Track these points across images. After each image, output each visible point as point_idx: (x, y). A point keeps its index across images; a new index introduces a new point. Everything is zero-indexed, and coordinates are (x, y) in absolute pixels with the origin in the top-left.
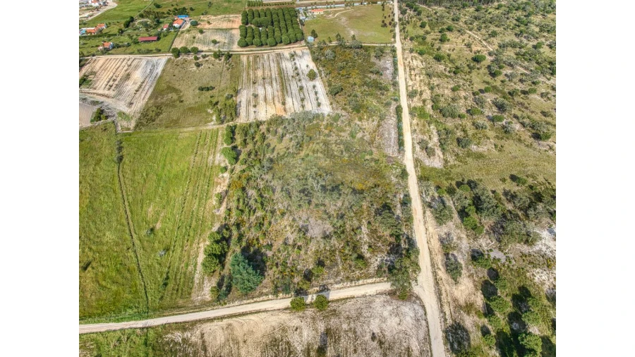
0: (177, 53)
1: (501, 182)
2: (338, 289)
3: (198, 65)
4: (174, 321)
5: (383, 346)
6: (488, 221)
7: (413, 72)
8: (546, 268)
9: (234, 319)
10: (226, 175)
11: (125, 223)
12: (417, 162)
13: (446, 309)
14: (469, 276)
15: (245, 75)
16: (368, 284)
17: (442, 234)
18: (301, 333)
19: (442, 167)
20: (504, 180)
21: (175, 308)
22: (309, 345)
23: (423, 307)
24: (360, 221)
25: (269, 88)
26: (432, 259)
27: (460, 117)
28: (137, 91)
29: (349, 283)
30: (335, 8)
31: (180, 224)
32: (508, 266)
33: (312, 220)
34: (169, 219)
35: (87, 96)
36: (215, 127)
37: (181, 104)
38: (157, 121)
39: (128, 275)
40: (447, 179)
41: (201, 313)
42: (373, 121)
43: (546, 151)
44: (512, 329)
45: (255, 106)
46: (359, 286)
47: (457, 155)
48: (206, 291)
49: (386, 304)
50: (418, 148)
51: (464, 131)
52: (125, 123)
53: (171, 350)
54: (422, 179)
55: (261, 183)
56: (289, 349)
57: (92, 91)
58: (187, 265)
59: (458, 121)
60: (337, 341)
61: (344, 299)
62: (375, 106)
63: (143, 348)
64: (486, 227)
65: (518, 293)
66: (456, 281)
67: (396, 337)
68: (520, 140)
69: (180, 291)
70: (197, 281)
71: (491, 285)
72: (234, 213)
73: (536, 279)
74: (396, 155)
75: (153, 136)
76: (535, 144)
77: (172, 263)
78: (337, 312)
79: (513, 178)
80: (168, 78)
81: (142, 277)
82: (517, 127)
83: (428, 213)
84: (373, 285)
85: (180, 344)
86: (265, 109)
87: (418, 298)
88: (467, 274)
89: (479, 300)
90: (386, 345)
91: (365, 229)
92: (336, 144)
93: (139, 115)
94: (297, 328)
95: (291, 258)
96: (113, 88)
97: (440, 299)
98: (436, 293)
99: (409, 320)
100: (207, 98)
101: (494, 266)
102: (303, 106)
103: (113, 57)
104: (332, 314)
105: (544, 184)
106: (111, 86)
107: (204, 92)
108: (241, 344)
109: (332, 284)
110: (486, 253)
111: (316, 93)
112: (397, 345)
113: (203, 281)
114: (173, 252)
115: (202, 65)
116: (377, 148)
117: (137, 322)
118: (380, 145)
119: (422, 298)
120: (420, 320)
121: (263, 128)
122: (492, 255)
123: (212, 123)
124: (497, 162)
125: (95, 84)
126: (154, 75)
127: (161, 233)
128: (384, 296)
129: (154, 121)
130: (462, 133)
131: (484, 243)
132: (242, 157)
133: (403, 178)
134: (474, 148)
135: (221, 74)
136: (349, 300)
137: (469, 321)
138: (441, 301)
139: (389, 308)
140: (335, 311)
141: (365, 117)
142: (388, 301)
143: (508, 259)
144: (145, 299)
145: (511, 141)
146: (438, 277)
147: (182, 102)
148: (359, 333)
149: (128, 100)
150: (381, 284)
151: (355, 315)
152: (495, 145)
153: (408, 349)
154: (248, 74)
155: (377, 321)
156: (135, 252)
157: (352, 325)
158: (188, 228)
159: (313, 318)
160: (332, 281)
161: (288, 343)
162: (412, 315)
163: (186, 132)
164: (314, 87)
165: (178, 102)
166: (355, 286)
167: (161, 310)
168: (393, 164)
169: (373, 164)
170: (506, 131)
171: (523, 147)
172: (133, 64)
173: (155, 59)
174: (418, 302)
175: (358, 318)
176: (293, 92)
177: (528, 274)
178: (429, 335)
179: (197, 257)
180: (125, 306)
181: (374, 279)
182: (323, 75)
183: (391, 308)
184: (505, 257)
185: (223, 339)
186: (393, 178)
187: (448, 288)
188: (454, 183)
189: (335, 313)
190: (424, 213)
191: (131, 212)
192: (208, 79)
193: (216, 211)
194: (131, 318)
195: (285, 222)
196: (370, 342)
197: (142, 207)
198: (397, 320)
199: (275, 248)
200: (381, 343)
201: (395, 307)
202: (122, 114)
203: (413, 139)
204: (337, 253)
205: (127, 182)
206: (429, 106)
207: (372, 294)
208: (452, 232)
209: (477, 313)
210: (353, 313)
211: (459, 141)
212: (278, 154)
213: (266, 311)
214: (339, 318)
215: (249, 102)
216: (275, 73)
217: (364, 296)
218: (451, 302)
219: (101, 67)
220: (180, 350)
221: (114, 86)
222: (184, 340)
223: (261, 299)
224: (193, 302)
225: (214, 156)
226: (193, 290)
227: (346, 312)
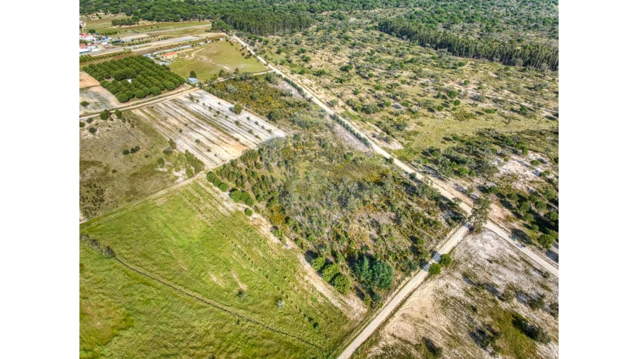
1: (444, 144)
2: (441, 247)
3: (92, 131)
4: (360, 343)
8: (516, 181)
9: (401, 309)
10: (255, 216)
11: (203, 304)
12: (386, 149)
13: (501, 225)
14: (492, 203)
15: (157, 126)
16: (452, 235)
17: (453, 186)
18: (452, 286)
19: (403, 148)
20: (443, 142)
21: (348, 335)
22: (464, 290)
23: (491, 231)
25: (202, 131)
27: (378, 111)
32: (501, 188)
33: (373, 215)
34: (247, 276)
36: (190, 181)
37: (116, 174)
38: (108, 199)
39: (271, 342)
40: (415, 154)
41: (372, 323)
42: (326, 131)
45: (209, 151)
46: (450, 238)
47: (403, 137)
48: (356, 306)
49: (474, 240)
50: (376, 140)
51: (390, 119)
54: (401, 159)
55: (298, 208)
56: (457, 300)
58: (315, 300)
59: (379, 114)
60: (475, 276)
61: (451, 251)
62: (314, 120)
66: (489, 209)
67: (499, 254)
68: (425, 116)
69: (334, 321)
70: (339, 305)
71: (504, 201)
72: (304, 240)
73: (518, 188)
75: (122, 215)
76: (435, 116)
77: (298, 307)
78: (456, 261)
79: (446, 139)
81: (286, 334)
82: (415, 107)
83: (431, 178)
84: (456, 234)
85: (385, 354)
86: (222, 150)
87: (483, 228)
89: (508, 212)
90: (500, 261)
92: (319, 157)
95: (390, 247)
99: (494, 243)
100: (141, 159)
102: (258, 137)
104: (456, 264)
105: (464, 137)
107: (131, 154)
108: (426, 320)
109: (434, 247)
110: (485, 186)
111: (256, 123)
112: (505, 258)
113: (344, 302)
114: (288, 297)
115: (97, 130)
116: (350, 149)
118: (350, 147)
120: (498, 238)
121: (241, 165)
122: (488, 185)
123: (180, 179)
124: (428, 133)
127: (255, 292)
128: (468, 236)
129: (102, 201)
131: (478, 181)
132: (251, 195)
133: (390, 163)
134: (407, 129)
135: (129, 132)
136: (454, 250)
139: (479, 241)
140: (454, 261)
141: (318, 130)
142: (473, 238)
143: (497, 184)
144: (314, 347)
145: (422, 118)
147: (114, 171)
148: (481, 264)
150: (458, 231)
152: (416, 123)
153: (510, 256)
154: (162, 126)
155: (481, 252)
156: (249, 320)
157: (473, 263)
159: (449, 274)
160: (432, 245)
161: (452, 298)
162: (492, 238)
163: (161, 197)
164: (248, 119)
165: (111, 173)
166: (447, 240)
168: (373, 157)
169: (361, 161)
170: (412, 112)
171: (430, 119)
175: (471, 257)
176: (232, 128)
177: (513, 188)
178: (509, 243)
179: (315, 288)
181: (452, 231)
182: (245, 107)
184: (494, 184)
185: (410, 326)
186: (385, 166)
188: (421, 154)
190: (429, 179)
191: (195, 291)
193: (285, 247)
195: (354, 225)
196: (491, 265)
197: (203, 282)
198: (489, 245)
199: (370, 246)
200: (497, 262)
201: (480, 239)
203: (366, 135)
204: (415, 227)
205: (150, 269)
206: (350, 110)
207: (461, 239)
208: (456, 182)
209: (514, 219)
210: (466, 256)
212: (282, 181)
213: (415, 290)
214: (462, 263)
215: (198, 149)
217: (459, 243)
218: (499, 220)
222: (383, 349)
223: (402, 284)
224: (356, 321)
225: (223, 206)
226: (345, 313)
227: (461, 258)
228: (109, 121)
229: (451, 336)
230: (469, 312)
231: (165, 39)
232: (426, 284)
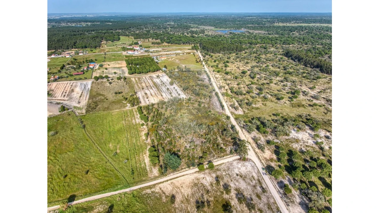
0: (97, 78)
2: (216, 161)
3: (110, 83)
6: (269, 130)
7: (217, 79)
8: (296, 143)
9: (173, 180)
10: (144, 127)
11: (99, 152)
12: (232, 113)
13: (263, 161)
14: (268, 150)
15: (136, 86)
16: (228, 158)
17: (253, 136)
18: (206, 179)
19: (243, 114)
20: (270, 116)
21: (142, 181)
22: (211, 182)
23: (254, 162)
24: (216, 136)
25: (151, 90)
26: (252, 146)
27: (244, 94)
28: (80, 96)
29: (220, 158)
30: (171, 56)
31: (130, 149)
32: (282, 144)
33: (194, 138)
34: (123, 148)
35: (52, 101)
36: (131, 108)
37: (107, 100)
38: (97, 108)
39: (112, 173)
40: (247, 118)
41: (156, 181)
42: (207, 99)
43: (283, 104)
44: (290, 164)
45: (147, 98)
46: (224, 159)
47: (248, 109)
48: (156, 171)
50: (230, 108)
51: (248, 100)
52: (79, 111)
53: (148, 197)
54: (236, 119)
55: (164, 128)
56: (203, 186)
57: (54, 98)
58: (141, 164)
59: (244, 96)
60: (223, 179)
61: (220, 164)
62: (205, 93)
64: (269, 132)
65: (288, 152)
66: (263, 152)
67: (246, 173)
68: (272, 101)
69: (141, 174)
70: (148, 170)
71: (278, 151)
72: (156, 141)
73: (294, 147)
74: (221, 111)
75: (98, 115)
76: (279, 102)
77: (132, 165)
79: (274, 115)
80: (95, 90)
81: (119, 172)
82: (269, 96)
83: (244, 130)
84: (231, 158)
85: (151, 194)
86: (153, 99)
87: (250, 159)
88: (267, 149)
89: (275, 157)
90: (243, 176)
91: (219, 138)
92: (194, 110)
93: (86, 107)
95: (191, 154)
96: (66, 96)
98: (257, 157)
99: (249, 168)
100: (120, 97)
101: (277, 145)
102: (172, 96)
103: (60, 82)
105: (286, 116)
106: (65, 95)
107: (117, 94)
108: (181, 188)
109: (213, 160)
110: (272, 141)
111: (176, 90)
112: (248, 176)
113: (152, 169)
114: (131, 160)
115: (112, 83)
116: (212, 109)
117: (125, 189)
118: (213, 108)
119: (252, 159)
120: (254, 166)
121: (156, 106)
122: (274, 141)
123: (128, 107)
124: (265, 110)
125: (55, 95)
126: (87, 88)
127: (121, 154)
128: (236, 161)
129: (95, 109)
130: (247, 101)
131: (270, 137)
132: (150, 119)
133: (228, 119)
134: (254, 105)
135: (123, 86)
136: (222, 164)
137: (273, 164)
138: (260, 159)
140: (218, 169)
141: (203, 98)
142: (238, 162)
143: (281, 142)
144: (125, 180)
145: (268, 102)
146: (256, 151)
147: (107, 99)
148: (231, 175)
149: (77, 101)
150: (233, 157)
151: (227, 169)
152: (262, 104)
153: (253, 176)
154: (138, 86)
155: (237, 169)
156: (110, 163)
157: (227, 173)
158: (135, 150)
159: (210, 173)
160: (212, 159)
161: (202, 184)
162: (250, 165)
163: (116, 112)
164: (174, 88)
165: (105, 100)
166: (223, 159)
167: (136, 183)
168: (222, 115)
169: (213, 116)
170: (265, 98)
171: (274, 103)
172: (73, 85)
173: (85, 82)
174: (251, 161)
175: (229, 170)
176: (164, 90)
177: (290, 146)
178: (259, 171)
179: (144, 160)
180: (116, 185)
181: (230, 156)
182: (176, 83)
183: (241, 164)
185: (171, 188)
186: (224, 120)
187: (261, 155)
188: (250, 119)
189: (218, 170)
190: (242, 130)
191: (100, 147)
192: (118, 89)
193: (146, 141)
194: (121, 188)
195: (182, 141)
196: (236, 177)
197: (106, 145)
198: (245, 168)
199: (181, 151)
200: (241, 176)
202: (75, 107)
203: (227, 105)
204: (211, 148)
205: (92, 135)
206: (229, 92)
207: (231, 161)
208: (256, 135)
209: (275, 161)
210: (226, 169)
211: (247, 104)
212: (167, 116)
213: (187, 175)
214: (221, 171)
215: (144, 97)
216: (152, 84)
217: (228, 162)
218: (264, 159)
219: (55, 88)
220: (152, 196)
221: (66, 95)
223: (183, 170)
224: (150, 178)
225: (135, 120)
226: (148, 173)
227: (222, 168)
228: (119, 81)
229: (186, 198)
230: (205, 193)
231: (168, 51)
232: (194, 174)
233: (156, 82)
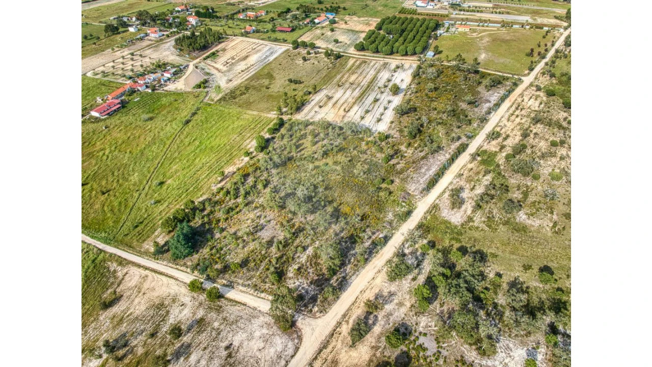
0: (296, 45)
1: (521, 269)
2: (241, 291)
3: (306, 60)
4: (120, 255)
5: (228, 359)
7: (517, 112)
9: (153, 274)
10: (247, 159)
11: (152, 171)
12: (433, 209)
15: (339, 76)
17: (386, 291)
18: (183, 310)
19: (459, 224)
20: (527, 268)
21: (129, 247)
22: (180, 322)
23: (297, 349)
24: (313, 241)
25: (347, 94)
26: (349, 309)
27: (536, 177)
28: (242, 71)
29: (252, 291)
31: (182, 186)
33: (273, 223)
34: (179, 179)
36: (273, 117)
37: (266, 90)
38: (237, 99)
39: (123, 209)
40: (452, 239)
41: (139, 258)
42: (421, 151)
45: (321, 107)
46: (259, 297)
47: (491, 217)
49: (265, 325)
50: (448, 194)
51: (526, 194)
52: (214, 95)
53: (103, 274)
54: (421, 228)
55: (265, 175)
56: (165, 317)
59: (528, 181)
60: (200, 332)
61: (236, 302)
62: (438, 137)
63: (90, 262)
66: (353, 344)
67: (246, 360)
69: (141, 235)
70: (156, 233)
72: (223, 192)
74: (416, 193)
75: (224, 111)
77: (154, 213)
78: (221, 309)
80: (274, 66)
81: (129, 215)
85: (110, 272)
86: (327, 111)
87: (300, 338)
88: (373, 344)
90: (232, 361)
91: (310, 251)
93: (229, 91)
94: (183, 305)
95: (228, 247)
96: (228, 65)
97: (320, 351)
98: (321, 343)
100: (289, 89)
101: (413, 353)
102: (362, 118)
104: (217, 309)
106: (228, 63)
107: (292, 84)
108: (140, 294)
109: (238, 284)
110: (417, 334)
111: (386, 108)
113: (160, 236)
114: (161, 205)
115: (309, 60)
116: (402, 179)
117: (101, 243)
118: (407, 178)
119: (304, 340)
121: (311, 128)
122: (422, 340)
124: (539, 244)
126: (266, 60)
127: (165, 188)
128: (271, 318)
129: (235, 98)
130: (521, 196)
131: (426, 323)
133: (401, 219)
134: (522, 217)
135: (319, 71)
136: (239, 305)
138: (319, 353)
139: (265, 331)
140: (221, 307)
141: (416, 145)
142: (269, 324)
144: (118, 230)
146: (338, 329)
147: (268, 88)
148: (221, 336)
149: (231, 77)
151: (232, 320)
154: (343, 76)
155: (244, 335)
156: (140, 194)
157: (222, 327)
158: (185, 191)
159: (201, 304)
160: (241, 281)
161: (168, 312)
162: (279, 348)
163: (249, 114)
164: (390, 102)
165: (265, 88)
167: (119, 244)
168: (404, 201)
169: (383, 194)
172: (257, 49)
173: (277, 47)
174: (296, 341)
175: (232, 323)
176: (366, 102)
180: (104, 229)
182: (409, 93)
183: (267, 332)
184: (435, 350)
185: (134, 284)
186: (390, 215)
187: (339, 345)
188: (457, 245)
189: (219, 310)
190: (389, 261)
191: (162, 164)
192: (304, 74)
193: (214, 185)
195: (252, 215)
196: (222, 350)
197: (170, 164)
198: (262, 345)
199: (225, 233)
200: (230, 356)
201: (271, 333)
202: (218, 87)
204: (267, 260)
205: (178, 141)
206: (504, 154)
207: (262, 310)
208: (400, 294)
210: (232, 318)
212: (302, 155)
213: (176, 279)
214: (218, 315)
215: (320, 102)
216: (366, 81)
217: (255, 309)
218: (329, 361)
219: (233, 46)
220: (106, 277)
221: (230, 63)
222: (114, 271)
223: (182, 268)
224: (141, 247)
227: (228, 313)
228: (325, 59)
229: (123, 317)
230: (150, 328)
232: (183, 287)
233: (379, 79)
